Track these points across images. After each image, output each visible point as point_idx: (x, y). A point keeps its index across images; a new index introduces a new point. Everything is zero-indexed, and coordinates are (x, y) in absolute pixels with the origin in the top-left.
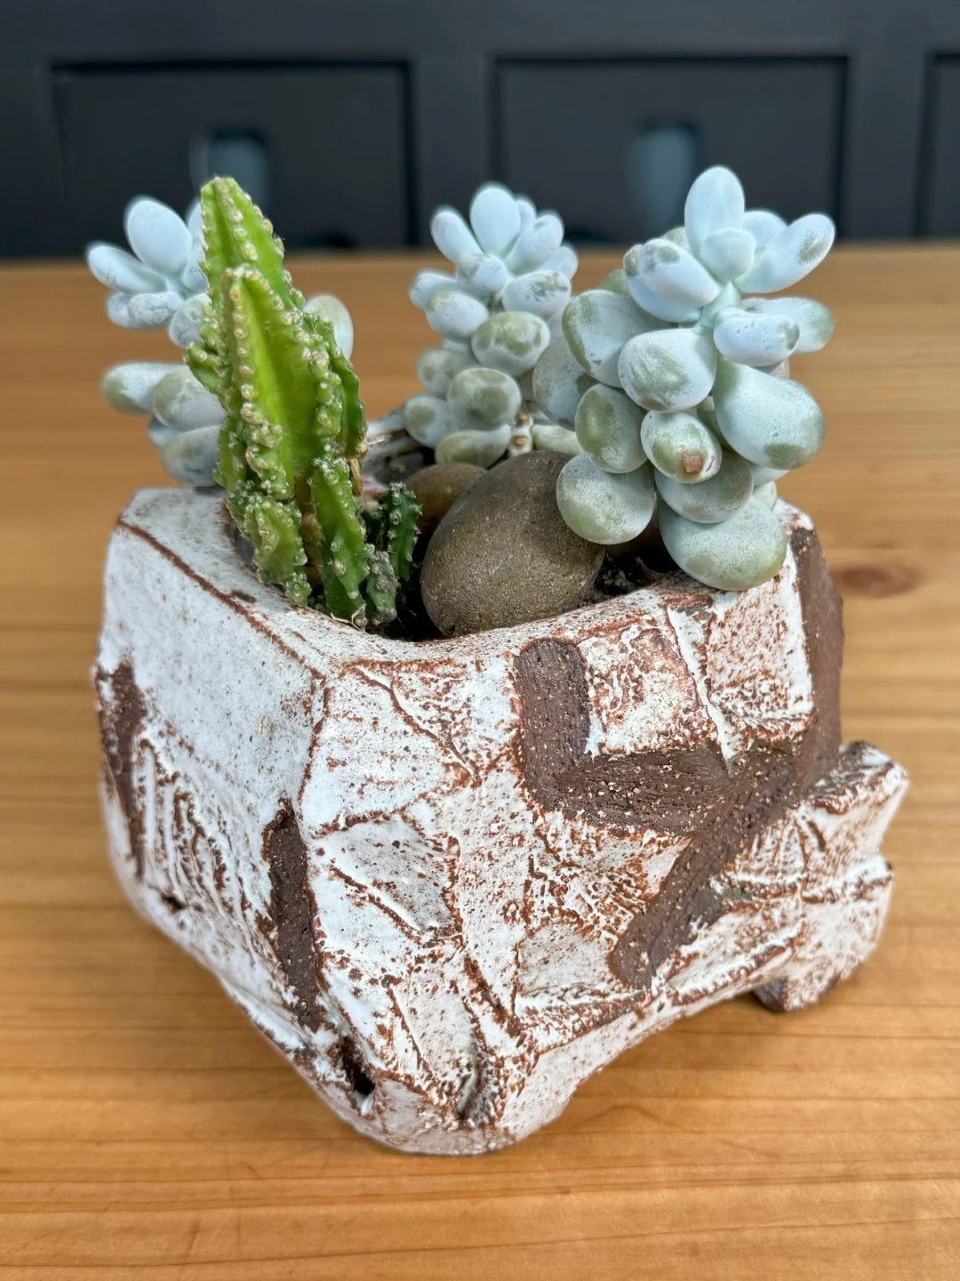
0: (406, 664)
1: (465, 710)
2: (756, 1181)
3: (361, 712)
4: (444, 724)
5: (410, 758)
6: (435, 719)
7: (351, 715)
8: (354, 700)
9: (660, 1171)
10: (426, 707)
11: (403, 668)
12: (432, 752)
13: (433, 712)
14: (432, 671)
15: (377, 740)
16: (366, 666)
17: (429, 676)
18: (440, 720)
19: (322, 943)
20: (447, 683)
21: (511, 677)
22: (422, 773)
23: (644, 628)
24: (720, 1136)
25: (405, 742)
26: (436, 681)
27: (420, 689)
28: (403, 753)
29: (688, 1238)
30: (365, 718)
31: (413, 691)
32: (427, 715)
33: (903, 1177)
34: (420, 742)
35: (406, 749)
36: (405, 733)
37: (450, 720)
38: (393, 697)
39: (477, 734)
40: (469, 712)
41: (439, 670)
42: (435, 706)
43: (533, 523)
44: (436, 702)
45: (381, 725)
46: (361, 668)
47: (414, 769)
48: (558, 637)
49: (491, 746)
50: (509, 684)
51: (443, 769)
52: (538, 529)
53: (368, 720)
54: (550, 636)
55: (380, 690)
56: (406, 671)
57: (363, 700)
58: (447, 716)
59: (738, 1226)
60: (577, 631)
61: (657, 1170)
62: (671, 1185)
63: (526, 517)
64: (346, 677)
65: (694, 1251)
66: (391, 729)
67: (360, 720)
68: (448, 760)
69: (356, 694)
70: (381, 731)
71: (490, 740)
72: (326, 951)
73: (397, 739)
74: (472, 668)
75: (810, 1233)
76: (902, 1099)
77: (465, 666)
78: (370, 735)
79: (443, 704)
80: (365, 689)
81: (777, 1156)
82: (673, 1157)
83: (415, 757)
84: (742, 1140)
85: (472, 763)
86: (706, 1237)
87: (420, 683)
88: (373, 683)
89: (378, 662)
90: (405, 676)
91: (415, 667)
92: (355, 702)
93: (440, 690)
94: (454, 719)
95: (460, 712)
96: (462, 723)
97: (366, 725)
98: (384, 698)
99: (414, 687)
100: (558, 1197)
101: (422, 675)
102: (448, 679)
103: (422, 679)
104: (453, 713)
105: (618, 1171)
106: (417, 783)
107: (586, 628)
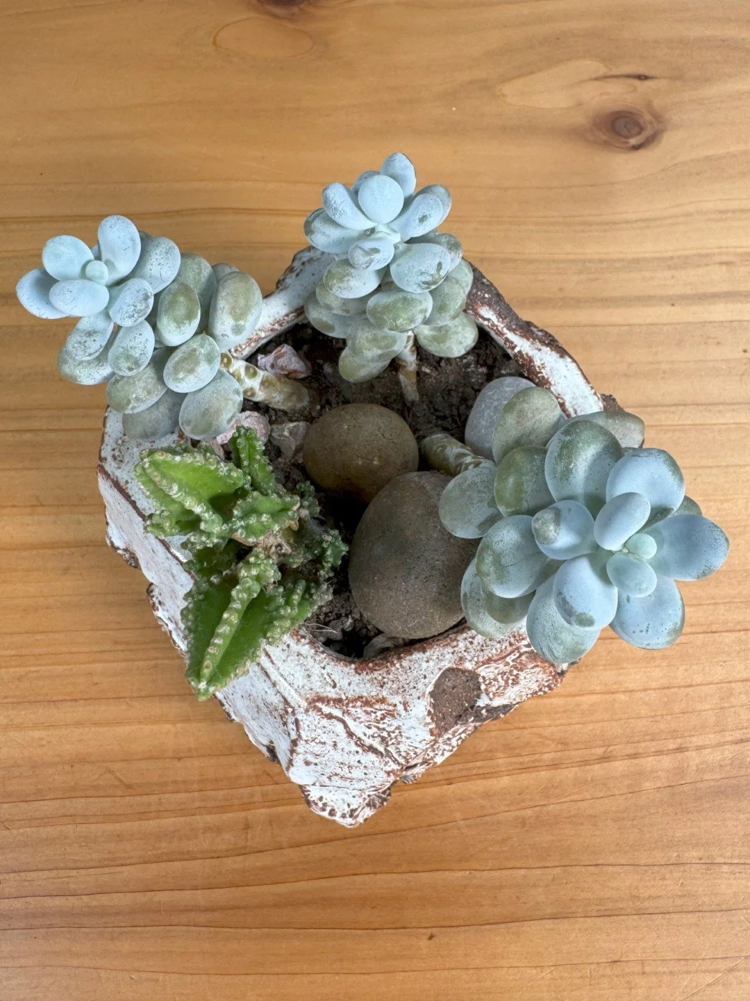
0: (352, 702)
1: (397, 731)
2: (555, 765)
3: (324, 738)
4: (383, 739)
5: (362, 767)
6: (376, 735)
7: (317, 741)
8: (318, 730)
9: (502, 761)
10: (369, 727)
11: (351, 705)
12: (377, 764)
13: (374, 730)
14: (371, 706)
15: (338, 756)
16: (323, 702)
17: (369, 709)
18: (379, 736)
19: (309, 795)
20: (383, 714)
21: (429, 713)
22: (372, 776)
23: (522, 651)
24: (535, 730)
25: (357, 757)
26: (375, 713)
27: (364, 717)
28: (357, 764)
29: (518, 813)
30: (327, 742)
31: (359, 718)
32: (370, 732)
33: (635, 756)
34: (368, 757)
35: (359, 762)
36: (357, 752)
37: (386, 736)
38: (346, 726)
39: (407, 744)
40: (400, 732)
41: (377, 706)
42: (375, 726)
43: (440, 594)
44: (376, 724)
45: (340, 746)
46: (319, 705)
47: (366, 774)
48: (460, 667)
49: (417, 750)
50: (428, 720)
51: (386, 775)
52: (444, 598)
53: (330, 742)
54: (455, 666)
55: (336, 722)
56: (353, 707)
57: (324, 730)
58: (385, 734)
59: (546, 802)
60: (474, 663)
61: (501, 761)
62: (510, 773)
63: (434, 590)
64: (310, 713)
65: (523, 822)
66: (347, 750)
67: (324, 743)
68: (388, 769)
69: (319, 726)
70: (340, 751)
71: (416, 748)
72: (312, 799)
73: (351, 755)
74: (400, 708)
75: (585, 804)
76: (637, 691)
77: (395, 705)
78: (332, 752)
79: (381, 726)
80: (325, 722)
81: (567, 744)
82: (509, 748)
83: (365, 767)
84: (547, 732)
85: (405, 758)
86: (529, 812)
87: (363, 713)
88: (330, 717)
89: (332, 699)
90: (352, 710)
91: (359, 704)
92: (319, 731)
93: (379, 718)
94: (389, 736)
95: (393, 732)
96: (396, 737)
97: (329, 747)
98: (339, 727)
99: (359, 716)
100: (446, 787)
101: (364, 709)
102: (383, 712)
103: (365, 711)
104: (389, 733)
105: (478, 764)
106: (368, 782)
107: (481, 659)
